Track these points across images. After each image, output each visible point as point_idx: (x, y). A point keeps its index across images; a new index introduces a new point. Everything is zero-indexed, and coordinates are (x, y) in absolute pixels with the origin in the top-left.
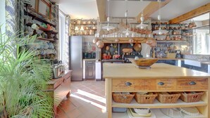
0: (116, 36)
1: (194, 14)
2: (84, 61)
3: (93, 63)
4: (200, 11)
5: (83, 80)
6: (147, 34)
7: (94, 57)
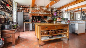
0: (38, 13)
1: (64, 7)
2: (24, 23)
3: (29, 24)
4: (65, 7)
5: (24, 31)
6: (50, 13)
7: (29, 22)
